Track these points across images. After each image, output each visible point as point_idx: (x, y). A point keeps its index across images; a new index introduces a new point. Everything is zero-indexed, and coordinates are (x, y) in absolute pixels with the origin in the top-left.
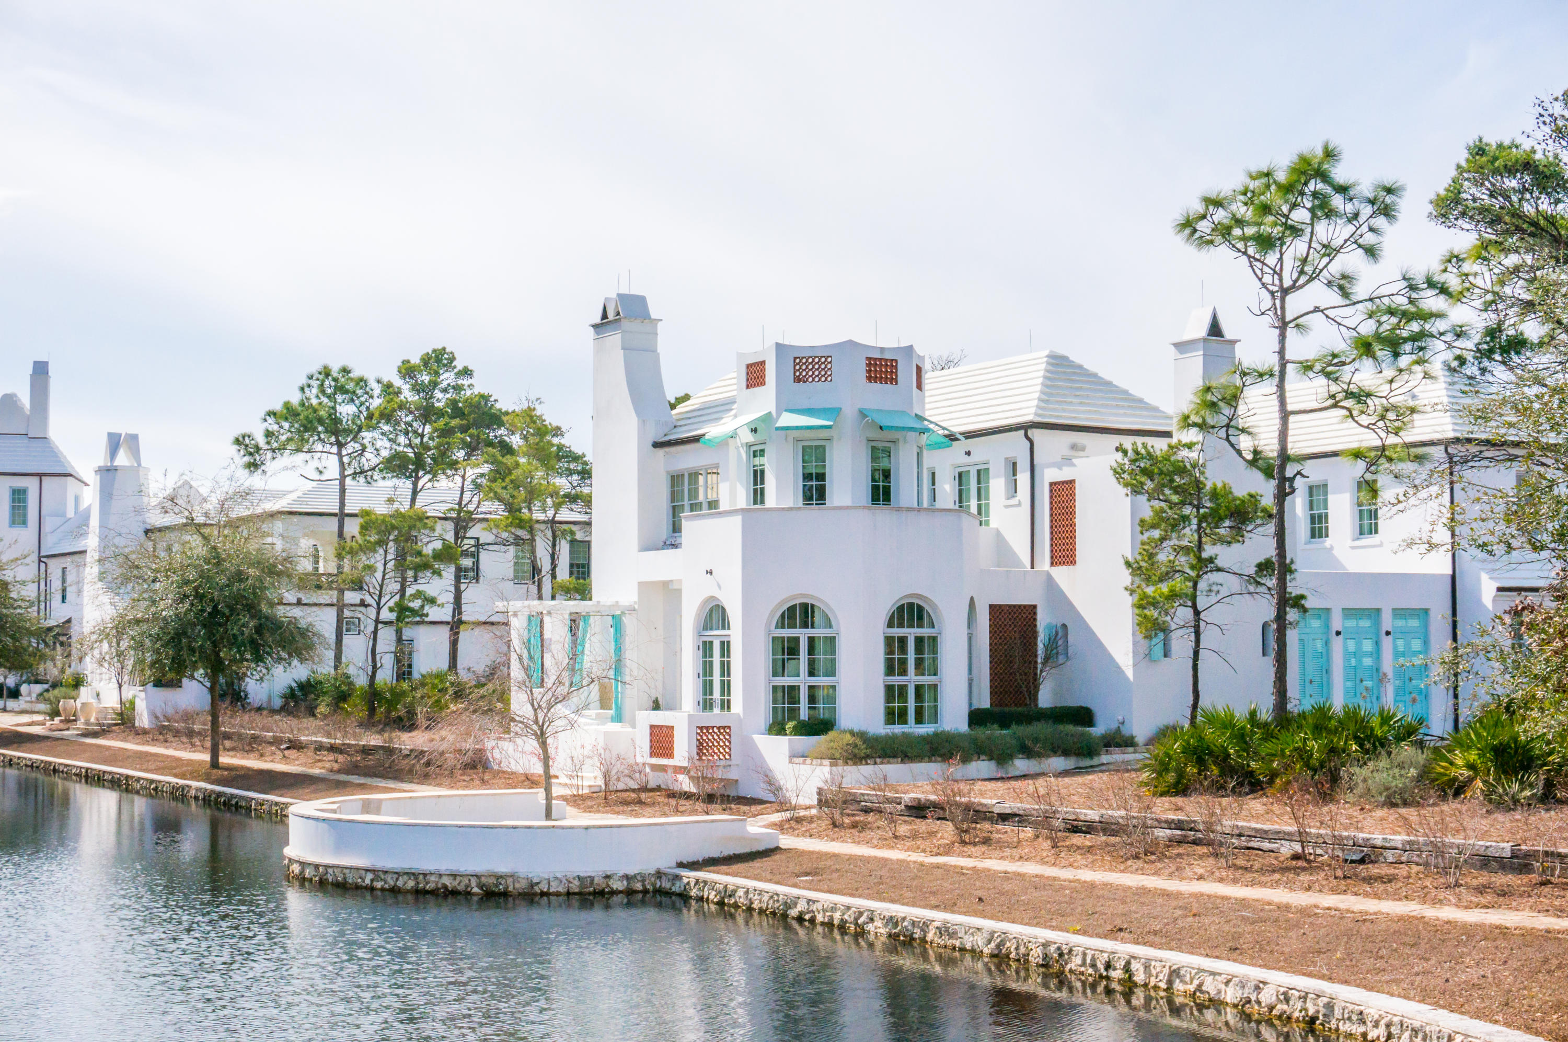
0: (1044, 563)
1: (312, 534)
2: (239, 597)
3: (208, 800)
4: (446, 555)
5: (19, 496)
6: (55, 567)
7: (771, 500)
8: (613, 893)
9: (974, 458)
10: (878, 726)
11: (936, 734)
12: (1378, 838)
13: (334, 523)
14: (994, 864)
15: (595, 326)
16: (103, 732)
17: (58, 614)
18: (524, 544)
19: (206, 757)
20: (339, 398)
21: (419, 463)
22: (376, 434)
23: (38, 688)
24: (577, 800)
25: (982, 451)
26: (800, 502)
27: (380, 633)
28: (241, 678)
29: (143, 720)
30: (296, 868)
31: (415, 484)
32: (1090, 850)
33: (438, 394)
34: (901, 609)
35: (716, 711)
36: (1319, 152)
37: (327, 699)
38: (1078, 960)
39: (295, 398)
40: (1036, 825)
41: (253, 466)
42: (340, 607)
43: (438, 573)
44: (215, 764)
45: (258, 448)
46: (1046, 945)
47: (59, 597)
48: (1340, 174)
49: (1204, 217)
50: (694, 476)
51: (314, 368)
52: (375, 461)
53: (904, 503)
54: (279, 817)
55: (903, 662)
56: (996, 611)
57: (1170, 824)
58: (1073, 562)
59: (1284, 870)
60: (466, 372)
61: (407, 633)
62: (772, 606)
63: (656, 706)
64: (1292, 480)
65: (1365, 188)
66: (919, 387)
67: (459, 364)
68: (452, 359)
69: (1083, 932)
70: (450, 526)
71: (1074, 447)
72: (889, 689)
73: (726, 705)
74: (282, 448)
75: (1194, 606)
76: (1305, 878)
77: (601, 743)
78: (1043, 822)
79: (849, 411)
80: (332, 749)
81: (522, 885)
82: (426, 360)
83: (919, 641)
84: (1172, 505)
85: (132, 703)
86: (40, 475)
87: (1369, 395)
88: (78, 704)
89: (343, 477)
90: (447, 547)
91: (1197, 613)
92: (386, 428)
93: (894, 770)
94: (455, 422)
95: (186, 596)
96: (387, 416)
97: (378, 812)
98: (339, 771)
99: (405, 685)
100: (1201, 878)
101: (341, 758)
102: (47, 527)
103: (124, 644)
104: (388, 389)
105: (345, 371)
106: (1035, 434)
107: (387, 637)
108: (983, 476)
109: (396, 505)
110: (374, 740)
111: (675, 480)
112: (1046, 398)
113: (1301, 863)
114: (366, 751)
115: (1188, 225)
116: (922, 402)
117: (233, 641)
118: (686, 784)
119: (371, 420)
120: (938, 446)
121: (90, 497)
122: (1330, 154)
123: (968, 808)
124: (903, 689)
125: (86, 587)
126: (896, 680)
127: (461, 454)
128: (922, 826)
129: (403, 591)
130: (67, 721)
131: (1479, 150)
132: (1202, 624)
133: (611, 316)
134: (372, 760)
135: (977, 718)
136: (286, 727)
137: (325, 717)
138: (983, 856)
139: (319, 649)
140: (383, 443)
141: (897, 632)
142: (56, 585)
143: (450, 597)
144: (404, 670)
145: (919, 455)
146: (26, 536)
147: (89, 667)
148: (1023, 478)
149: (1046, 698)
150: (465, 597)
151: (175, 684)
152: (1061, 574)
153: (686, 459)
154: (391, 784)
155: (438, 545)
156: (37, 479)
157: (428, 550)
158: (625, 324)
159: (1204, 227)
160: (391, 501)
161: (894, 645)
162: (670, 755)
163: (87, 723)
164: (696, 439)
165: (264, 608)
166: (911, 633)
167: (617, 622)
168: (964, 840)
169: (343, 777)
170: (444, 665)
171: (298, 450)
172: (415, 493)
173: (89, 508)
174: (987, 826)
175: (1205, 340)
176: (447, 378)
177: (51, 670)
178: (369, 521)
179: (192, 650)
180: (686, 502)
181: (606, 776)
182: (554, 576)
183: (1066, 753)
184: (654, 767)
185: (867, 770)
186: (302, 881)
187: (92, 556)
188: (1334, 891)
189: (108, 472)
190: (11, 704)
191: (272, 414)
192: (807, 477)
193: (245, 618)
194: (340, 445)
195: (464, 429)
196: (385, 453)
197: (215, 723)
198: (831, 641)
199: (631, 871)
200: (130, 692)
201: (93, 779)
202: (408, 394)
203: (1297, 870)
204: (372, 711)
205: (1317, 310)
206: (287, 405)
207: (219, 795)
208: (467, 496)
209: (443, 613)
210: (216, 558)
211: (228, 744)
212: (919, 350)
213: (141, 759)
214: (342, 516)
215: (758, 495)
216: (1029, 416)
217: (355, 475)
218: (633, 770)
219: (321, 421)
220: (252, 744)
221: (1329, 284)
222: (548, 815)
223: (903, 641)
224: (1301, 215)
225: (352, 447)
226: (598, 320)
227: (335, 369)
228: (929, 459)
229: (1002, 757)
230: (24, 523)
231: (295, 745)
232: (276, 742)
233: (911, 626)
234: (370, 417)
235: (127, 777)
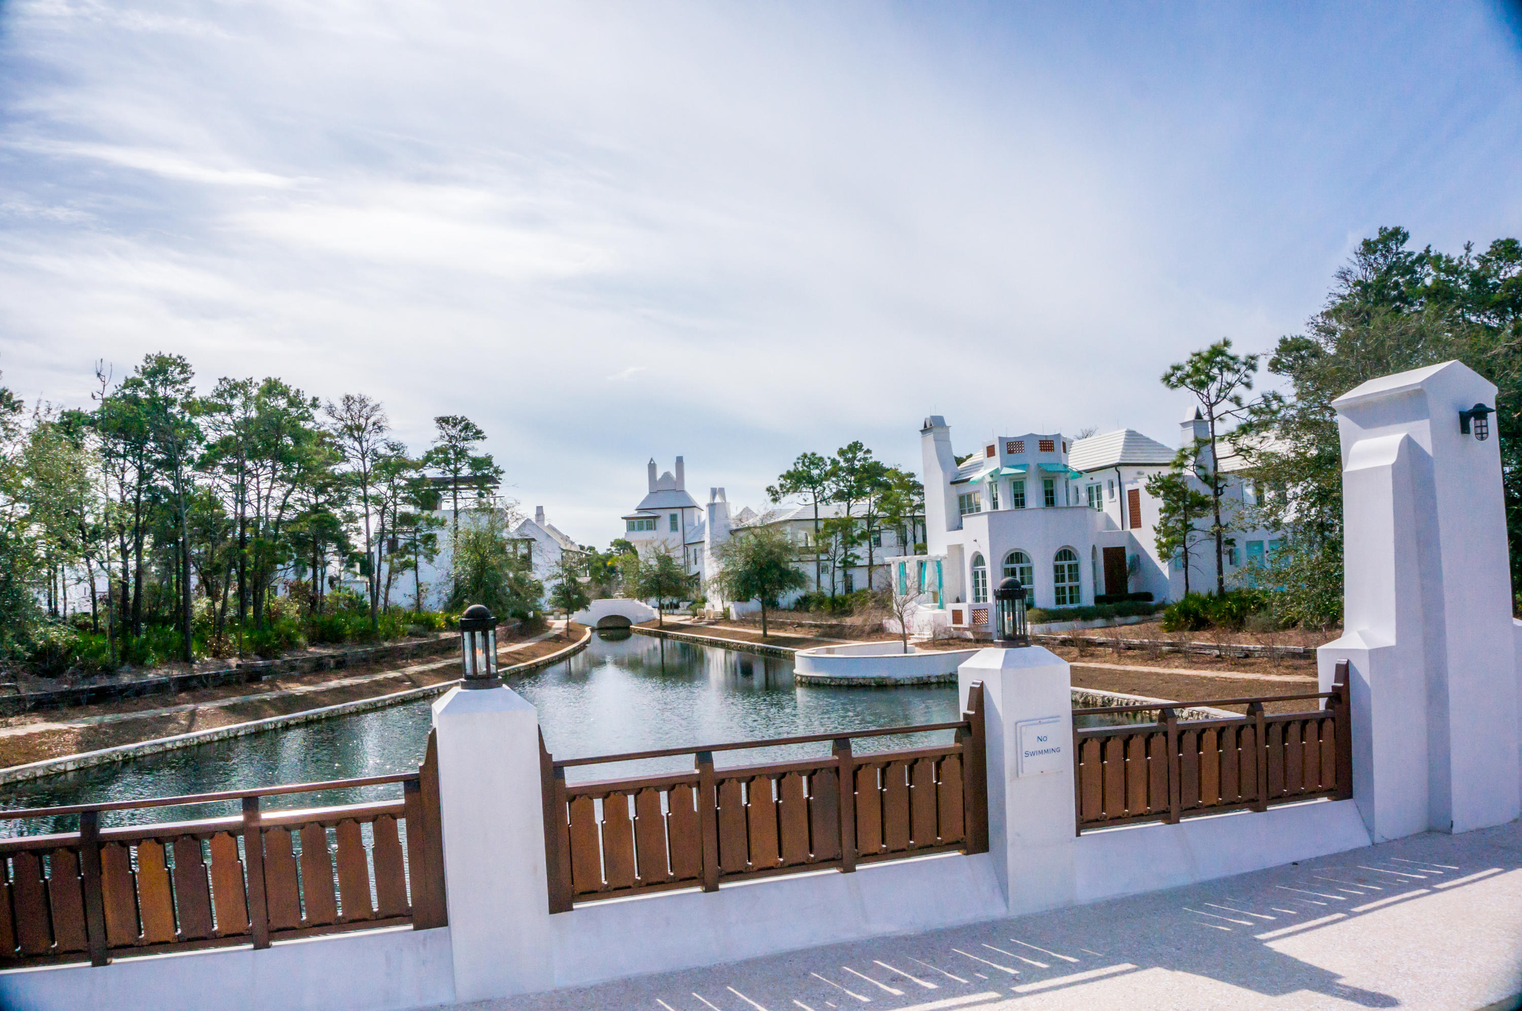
0: (1128, 528)
1: (803, 529)
2: (771, 561)
3: (763, 651)
4: (864, 536)
5: (673, 518)
6: (691, 549)
7: (1001, 508)
8: (932, 683)
9: (1095, 480)
10: (1052, 605)
11: (1079, 608)
12: (1251, 647)
13: (813, 524)
14: (1093, 665)
15: (922, 431)
16: (716, 622)
17: (694, 570)
18: (901, 528)
19: (761, 632)
20: (812, 467)
21: (850, 494)
22: (830, 482)
23: (687, 604)
24: (921, 645)
25: (1098, 477)
26: (1014, 508)
27: (836, 573)
28: (776, 596)
29: (734, 617)
30: (799, 678)
31: (848, 504)
32: (1134, 657)
33: (856, 462)
34: (1060, 553)
35: (981, 602)
36: (1222, 343)
37: (814, 604)
38: (1115, 703)
39: (792, 469)
40: (1112, 646)
41: (775, 500)
42: (818, 561)
43: (860, 544)
44: (765, 635)
45: (777, 492)
46: (1103, 697)
47: (693, 562)
48: (1230, 351)
49: (1173, 375)
50: (969, 496)
51: (800, 454)
52: (830, 494)
53: (1060, 505)
54: (791, 657)
55: (1063, 576)
56: (1106, 550)
57: (1168, 644)
58: (1140, 526)
59: (1211, 662)
60: (868, 451)
61: (849, 572)
62: (1002, 555)
63: (958, 601)
64: (1222, 488)
65: (1242, 358)
66: (1065, 451)
67: (865, 448)
68: (862, 446)
69: (1120, 692)
70: (865, 522)
71: (1139, 473)
72: (1057, 589)
73: (985, 600)
74: (788, 491)
75: (1185, 547)
76: (1218, 665)
77: (932, 619)
78: (1115, 645)
79: (1033, 466)
80: (816, 626)
81: (893, 681)
82: (850, 447)
83: (1070, 566)
84: (1173, 501)
85: (728, 609)
86: (682, 508)
87: (1252, 449)
88: (705, 610)
89: (816, 503)
90: (863, 533)
91: (1186, 549)
92: (834, 479)
93: (1054, 626)
94: (865, 475)
95: (748, 562)
96: (833, 473)
97: (833, 653)
98: (820, 636)
99: (849, 596)
100: (1177, 667)
101: (820, 630)
102: (687, 531)
103: (723, 584)
104: (834, 462)
105: (813, 454)
106: (1121, 469)
107: (839, 575)
108: (1099, 488)
109: (839, 515)
110: (834, 622)
111: (961, 498)
112: (1125, 451)
113: (1219, 659)
114: (831, 626)
115: (1167, 379)
116: (1067, 460)
117: (770, 581)
118: (970, 635)
119: (828, 476)
120: (1074, 478)
121: (704, 516)
122: (1227, 343)
123: (1084, 640)
124: (1063, 588)
125: (706, 561)
126: (1060, 584)
127: (868, 489)
128: (1066, 649)
129: (846, 553)
130: (700, 618)
131: (1284, 341)
132: (1189, 554)
133: (928, 426)
134: (834, 631)
135: (1098, 599)
136: (796, 617)
137: (814, 612)
138: (1090, 662)
139: (809, 583)
140: (833, 486)
141: (1059, 563)
142: (692, 557)
143: (868, 555)
144: (849, 588)
145: (1067, 483)
146: (678, 535)
147: (709, 594)
148: (1116, 489)
149: (1131, 589)
150: (874, 555)
151: (748, 600)
152: (1135, 532)
153: (965, 489)
154: (841, 641)
155: (859, 532)
156: (680, 510)
157: (855, 534)
158: (935, 430)
159: (1174, 379)
160: (837, 513)
161: (1058, 569)
162: (962, 623)
163: (709, 618)
164: (968, 480)
165: (783, 565)
166: (1066, 563)
167: (939, 564)
168: (1083, 655)
169: (821, 639)
170: (867, 586)
171: (794, 492)
172: (849, 508)
173: (704, 521)
174: (1093, 648)
175: (1194, 421)
176: (860, 455)
177: (693, 596)
178: (829, 523)
179: (753, 586)
180: (967, 509)
181: (934, 632)
182: (915, 542)
183: (1138, 614)
184: (955, 629)
185: (1044, 626)
186: (802, 684)
187: (707, 546)
188: (1230, 670)
189: (712, 506)
190: (676, 611)
191: (781, 476)
192: (1016, 496)
193: (774, 571)
194: (814, 488)
195: (869, 478)
196: (834, 491)
197: (764, 617)
198: (1030, 569)
199: (940, 673)
200: (728, 604)
201: (714, 644)
202: (843, 464)
203: (1217, 662)
204: (834, 608)
205: (1227, 412)
206: (788, 472)
207: (768, 648)
208: (872, 508)
209: (866, 562)
210: (760, 545)
211: (771, 626)
212: (1063, 435)
213: (733, 634)
214: (816, 520)
215: (995, 505)
216: (1116, 460)
217: (821, 501)
218: (947, 630)
219: (804, 478)
220: (781, 626)
221: (1231, 400)
222: (906, 652)
223: (1062, 566)
224: (1215, 371)
225: (819, 488)
226: (922, 428)
227: (809, 454)
228: (1072, 484)
229: (1107, 616)
230: (677, 530)
231: (800, 625)
232: (792, 624)
233: (1065, 560)
234: (826, 475)
235: (728, 642)
